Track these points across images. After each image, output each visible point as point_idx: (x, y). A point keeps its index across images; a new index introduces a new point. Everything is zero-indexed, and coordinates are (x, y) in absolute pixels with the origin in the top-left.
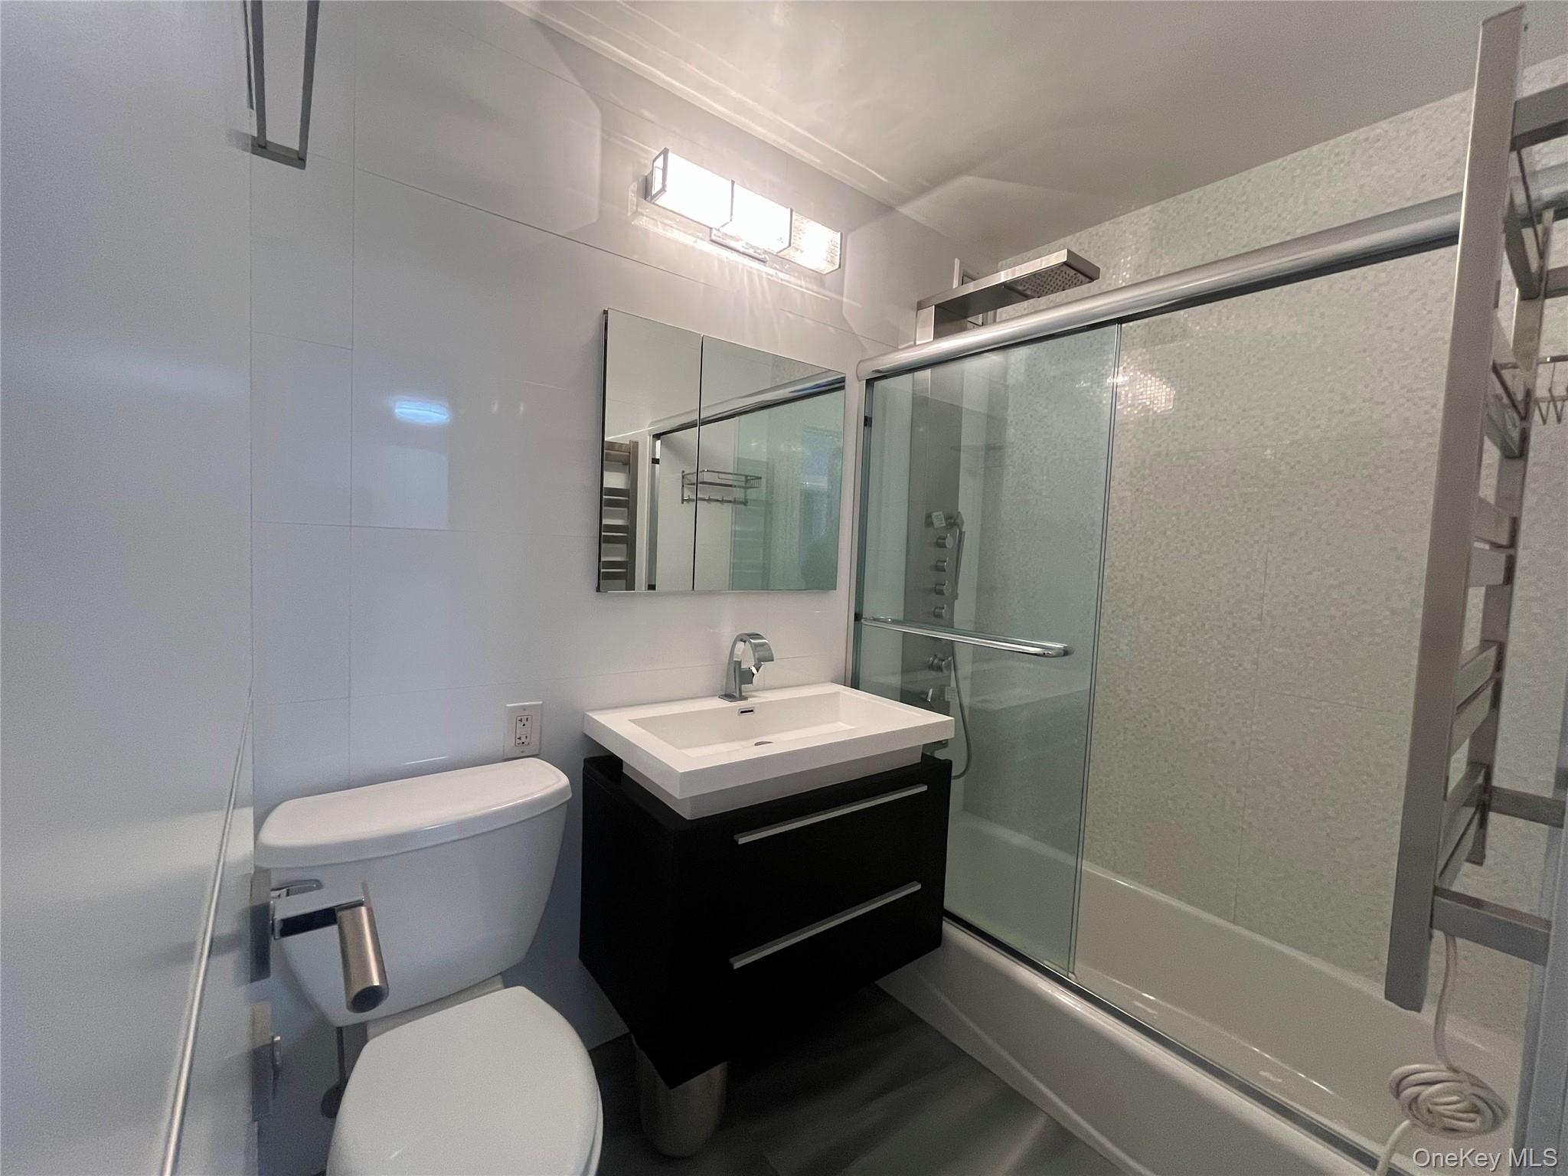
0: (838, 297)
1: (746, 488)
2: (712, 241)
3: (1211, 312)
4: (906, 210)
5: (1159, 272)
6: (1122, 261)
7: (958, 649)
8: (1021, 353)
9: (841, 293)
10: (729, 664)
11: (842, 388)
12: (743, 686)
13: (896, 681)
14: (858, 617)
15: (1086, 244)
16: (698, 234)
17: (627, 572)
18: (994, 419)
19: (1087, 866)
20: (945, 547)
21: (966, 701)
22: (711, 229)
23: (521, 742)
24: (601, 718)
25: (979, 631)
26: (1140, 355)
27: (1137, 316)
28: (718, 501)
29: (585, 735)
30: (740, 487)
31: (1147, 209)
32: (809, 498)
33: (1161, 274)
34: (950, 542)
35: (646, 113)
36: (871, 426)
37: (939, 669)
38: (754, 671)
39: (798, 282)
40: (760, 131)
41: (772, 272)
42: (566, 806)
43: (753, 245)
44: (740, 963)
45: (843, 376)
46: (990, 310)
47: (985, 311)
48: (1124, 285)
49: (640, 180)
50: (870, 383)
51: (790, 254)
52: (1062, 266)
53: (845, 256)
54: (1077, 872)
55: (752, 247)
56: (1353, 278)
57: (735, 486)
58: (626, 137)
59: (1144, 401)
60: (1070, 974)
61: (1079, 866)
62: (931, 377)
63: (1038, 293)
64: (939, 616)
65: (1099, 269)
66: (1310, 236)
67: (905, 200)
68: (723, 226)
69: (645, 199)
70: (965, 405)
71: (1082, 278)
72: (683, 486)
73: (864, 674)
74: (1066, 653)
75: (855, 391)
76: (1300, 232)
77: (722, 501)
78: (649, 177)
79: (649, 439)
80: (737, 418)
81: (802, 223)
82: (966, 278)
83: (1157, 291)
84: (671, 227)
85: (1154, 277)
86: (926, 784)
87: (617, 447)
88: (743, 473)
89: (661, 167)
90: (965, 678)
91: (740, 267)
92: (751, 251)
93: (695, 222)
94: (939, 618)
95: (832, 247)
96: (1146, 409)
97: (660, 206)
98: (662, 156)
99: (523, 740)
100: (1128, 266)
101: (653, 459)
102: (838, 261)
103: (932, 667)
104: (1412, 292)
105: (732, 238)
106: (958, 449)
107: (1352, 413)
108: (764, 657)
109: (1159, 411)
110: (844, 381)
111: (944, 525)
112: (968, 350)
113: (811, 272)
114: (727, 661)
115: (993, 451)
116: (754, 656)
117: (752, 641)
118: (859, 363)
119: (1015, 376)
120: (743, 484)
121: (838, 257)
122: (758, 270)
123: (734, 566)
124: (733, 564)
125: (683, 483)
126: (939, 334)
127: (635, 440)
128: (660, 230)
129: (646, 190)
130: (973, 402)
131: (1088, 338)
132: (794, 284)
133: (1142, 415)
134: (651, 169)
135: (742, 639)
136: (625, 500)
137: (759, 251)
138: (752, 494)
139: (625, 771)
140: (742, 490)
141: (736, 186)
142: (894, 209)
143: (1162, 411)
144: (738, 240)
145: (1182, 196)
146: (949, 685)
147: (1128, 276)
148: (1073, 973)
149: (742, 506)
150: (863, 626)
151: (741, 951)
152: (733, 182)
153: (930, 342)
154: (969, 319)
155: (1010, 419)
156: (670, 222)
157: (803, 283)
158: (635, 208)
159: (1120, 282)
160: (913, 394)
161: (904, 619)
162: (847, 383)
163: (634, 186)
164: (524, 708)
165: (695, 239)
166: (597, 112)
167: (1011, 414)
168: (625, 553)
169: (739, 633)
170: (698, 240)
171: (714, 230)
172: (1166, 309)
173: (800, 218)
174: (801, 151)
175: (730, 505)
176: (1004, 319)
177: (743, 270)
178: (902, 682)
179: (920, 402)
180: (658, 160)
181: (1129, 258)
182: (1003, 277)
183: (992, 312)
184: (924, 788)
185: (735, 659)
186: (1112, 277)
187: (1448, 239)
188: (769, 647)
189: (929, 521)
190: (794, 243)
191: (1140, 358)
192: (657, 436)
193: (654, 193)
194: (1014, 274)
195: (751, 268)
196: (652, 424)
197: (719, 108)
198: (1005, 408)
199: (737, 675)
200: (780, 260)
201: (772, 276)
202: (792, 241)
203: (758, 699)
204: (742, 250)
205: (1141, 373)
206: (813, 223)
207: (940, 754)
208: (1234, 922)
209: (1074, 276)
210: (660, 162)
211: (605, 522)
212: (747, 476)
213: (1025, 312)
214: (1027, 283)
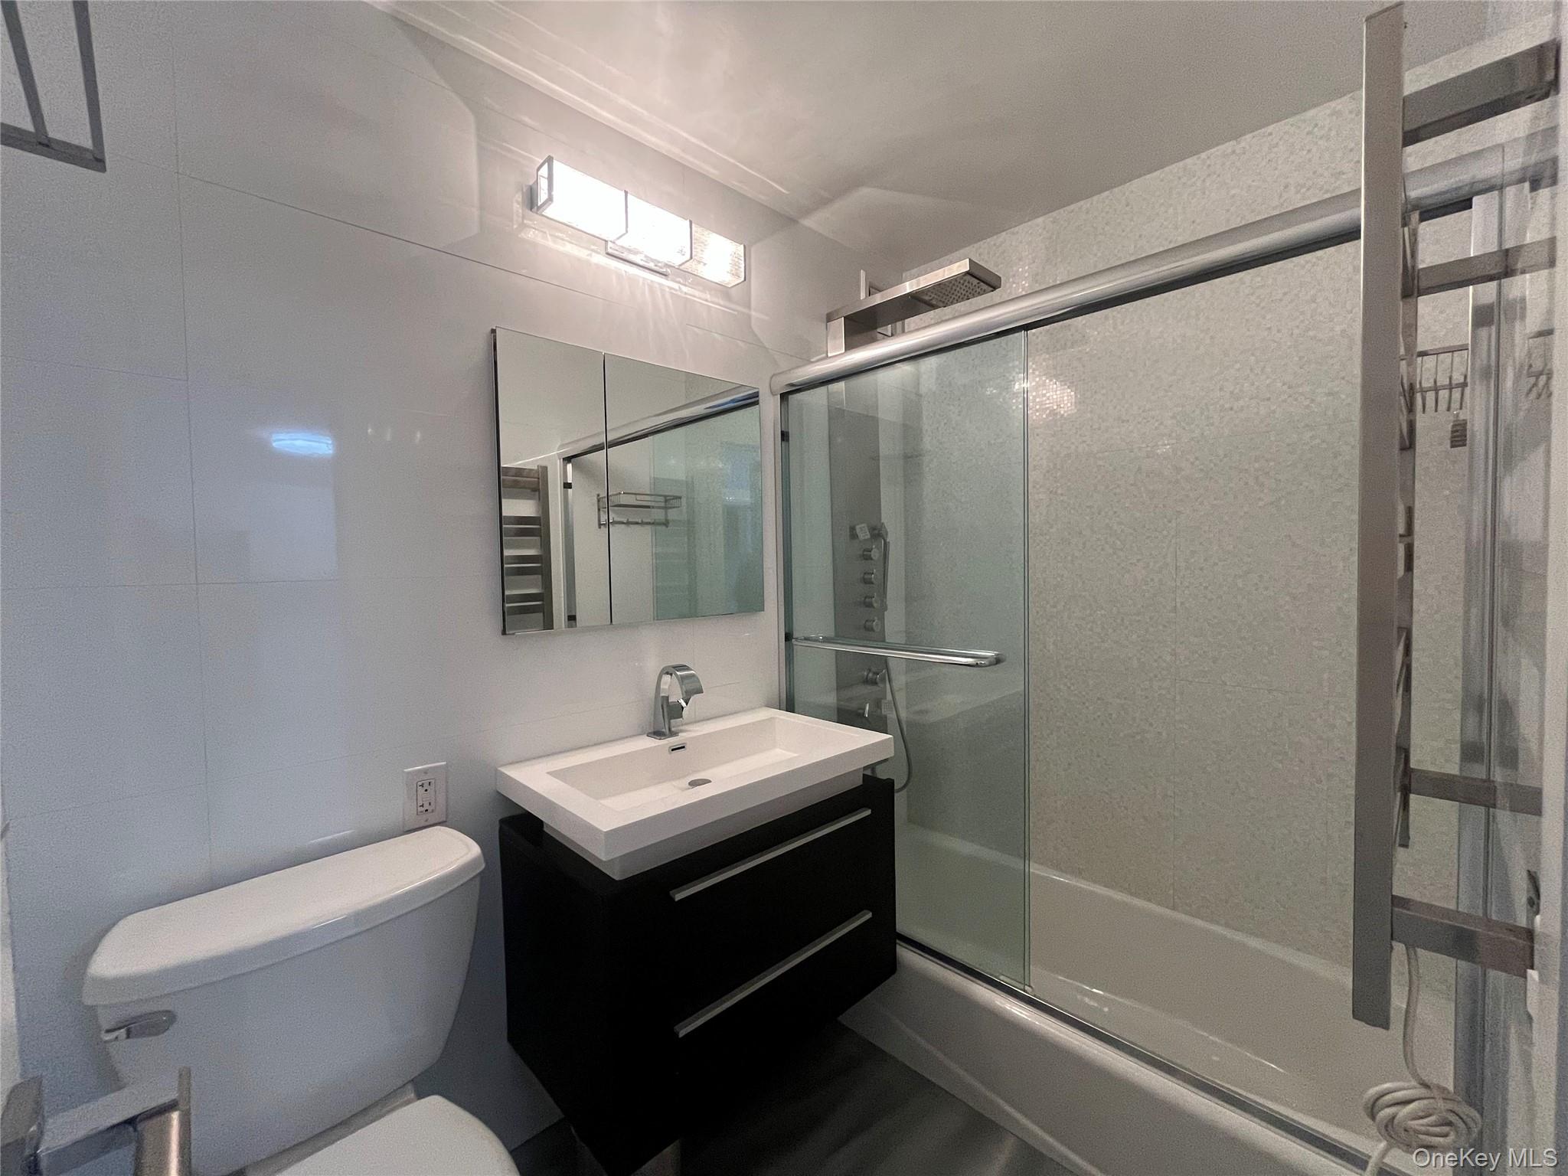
0: (745, 310)
1: (666, 508)
2: (608, 254)
3: (1106, 318)
4: (809, 222)
5: (1056, 280)
6: (1020, 270)
7: (891, 664)
8: (932, 362)
9: (749, 307)
10: (656, 698)
11: (756, 403)
12: (672, 721)
13: (831, 699)
14: (788, 637)
15: (988, 254)
16: (593, 247)
17: (543, 604)
18: (910, 429)
19: (1035, 869)
20: (872, 559)
21: (903, 714)
22: (606, 241)
23: (423, 809)
24: (513, 773)
25: (911, 643)
26: (1044, 360)
27: (1041, 323)
28: (637, 523)
29: (498, 792)
30: (659, 508)
31: (1040, 220)
32: (732, 514)
33: (1058, 282)
34: (876, 554)
35: (526, 119)
36: (788, 440)
37: (874, 683)
38: (684, 704)
39: (703, 296)
40: (651, 140)
41: (676, 286)
42: (478, 879)
43: (653, 257)
44: (685, 1029)
45: (756, 390)
46: (899, 321)
47: (894, 321)
48: (1024, 293)
49: (524, 190)
50: (784, 397)
51: (691, 266)
52: (964, 276)
53: (750, 265)
54: (1025, 877)
55: (653, 260)
56: (1232, 283)
57: (653, 507)
58: (504, 144)
59: (1051, 405)
60: (1027, 988)
61: (1027, 870)
62: (846, 388)
63: (943, 302)
64: (870, 629)
65: (1000, 278)
66: (1191, 243)
67: (807, 212)
68: (618, 238)
69: (531, 210)
70: (880, 415)
71: (985, 287)
72: (599, 510)
73: (800, 698)
74: (998, 661)
75: (770, 406)
76: (1181, 240)
77: (643, 523)
78: (534, 187)
79: (559, 463)
80: (651, 438)
81: (703, 235)
82: (872, 289)
83: (1052, 299)
84: (563, 240)
85: (1051, 285)
86: (870, 808)
87: (525, 474)
88: (661, 493)
89: (546, 176)
90: (900, 689)
91: (641, 280)
92: (651, 265)
93: (589, 234)
94: (870, 632)
95: (736, 260)
96: (1053, 413)
97: (548, 218)
98: (547, 164)
99: (426, 806)
100: (1027, 275)
101: (564, 483)
102: (743, 274)
103: (867, 681)
104: (1285, 294)
105: (630, 251)
106: (876, 458)
107: (1242, 409)
108: (692, 689)
109: (1066, 414)
110: (758, 396)
111: (869, 536)
112: (879, 361)
113: (713, 284)
114: (654, 696)
115: (911, 459)
116: (682, 688)
117: (678, 673)
118: (771, 378)
119: (928, 384)
120: (663, 504)
121: (743, 269)
122: (659, 284)
123: (657, 590)
124: (657, 587)
125: (598, 506)
126: (850, 346)
127: (544, 464)
128: (550, 243)
129: (531, 201)
130: (889, 413)
131: (994, 345)
132: (700, 298)
133: (1051, 418)
134: (535, 179)
135: (668, 671)
136: (536, 528)
137: (660, 264)
138: (673, 514)
139: (545, 829)
140: (663, 511)
141: (629, 196)
142: (797, 222)
143: (1068, 415)
144: (636, 252)
145: (1072, 207)
146: (886, 699)
147: (1027, 285)
148: (1029, 986)
149: (664, 527)
150: (795, 647)
151: (684, 1015)
152: (626, 193)
153: (842, 354)
154: (879, 330)
155: (925, 427)
156: (560, 235)
157: (708, 297)
158: (520, 219)
159: (1020, 290)
160: (828, 406)
161: (837, 635)
162: (761, 398)
163: (519, 197)
164: (426, 772)
165: (589, 252)
166: (471, 118)
167: (927, 425)
168: (540, 583)
169: (665, 666)
170: (594, 254)
171: (609, 243)
172: (1062, 317)
173: (700, 230)
174: (697, 162)
175: (649, 527)
176: (912, 329)
177: (644, 284)
178: (838, 700)
179: (836, 414)
180: (541, 169)
181: (1027, 268)
182: (908, 287)
183: (901, 322)
184: (868, 812)
185: (662, 695)
186: (1012, 286)
187: (1349, 234)
188: (698, 678)
189: (853, 535)
190: (696, 255)
191: (1044, 364)
192: (568, 459)
193: (539, 204)
194: (918, 284)
195: (652, 281)
196: (562, 446)
197: (606, 115)
198: (919, 417)
199: (665, 710)
200: (680, 273)
201: (676, 290)
202: (694, 253)
203: (691, 733)
204: (641, 263)
205: (1047, 378)
206: (714, 234)
207: (882, 774)
208: (1174, 908)
209: (977, 285)
210: (544, 171)
211: (507, 553)
212: (665, 496)
213: (933, 322)
214: (932, 293)
